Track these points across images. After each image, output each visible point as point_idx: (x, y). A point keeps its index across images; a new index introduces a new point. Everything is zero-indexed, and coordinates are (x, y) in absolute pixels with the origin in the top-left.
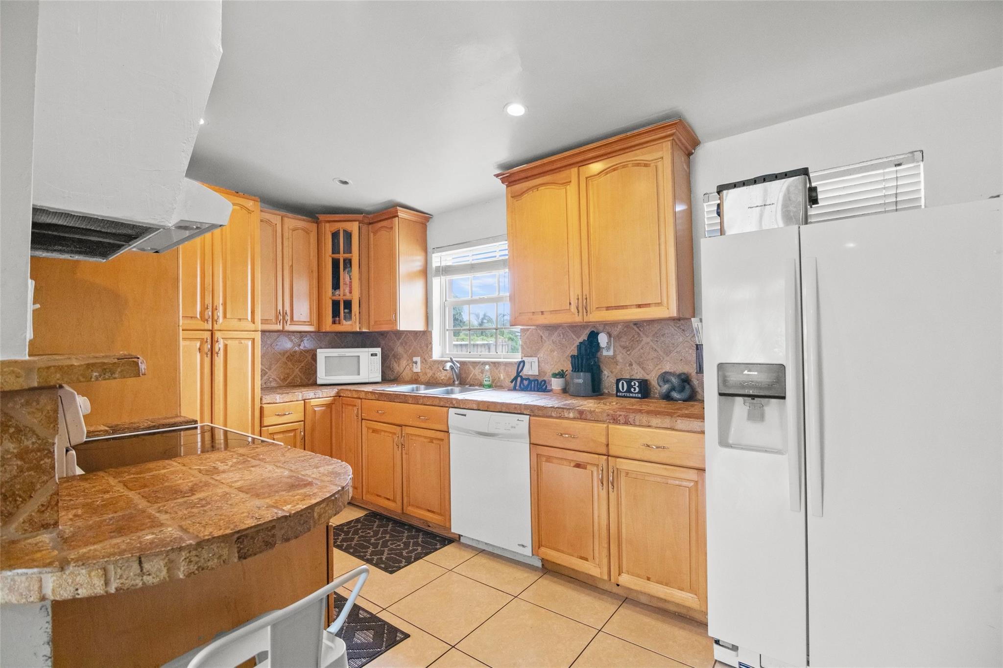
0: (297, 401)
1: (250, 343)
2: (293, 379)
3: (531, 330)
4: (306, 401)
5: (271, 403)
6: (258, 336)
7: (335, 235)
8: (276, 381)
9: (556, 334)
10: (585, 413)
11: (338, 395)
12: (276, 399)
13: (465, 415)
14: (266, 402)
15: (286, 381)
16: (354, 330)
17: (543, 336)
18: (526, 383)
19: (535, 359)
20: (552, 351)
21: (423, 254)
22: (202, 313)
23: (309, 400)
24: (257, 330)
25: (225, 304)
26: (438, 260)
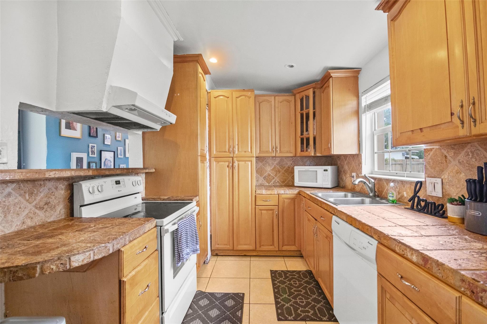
0: (274, 194)
1: (250, 163)
2: (288, 182)
3: (433, 150)
4: (279, 195)
5: (260, 194)
6: (254, 160)
7: (302, 100)
8: (279, 182)
9: (463, 153)
10: (430, 262)
11: (299, 194)
12: (263, 192)
13: (338, 224)
14: (258, 193)
15: (284, 183)
16: (310, 155)
17: (447, 155)
18: (423, 204)
19: (439, 181)
20: (458, 172)
21: (355, 98)
22: (229, 150)
23: (281, 195)
24: (253, 156)
25: (238, 145)
26: (366, 100)
